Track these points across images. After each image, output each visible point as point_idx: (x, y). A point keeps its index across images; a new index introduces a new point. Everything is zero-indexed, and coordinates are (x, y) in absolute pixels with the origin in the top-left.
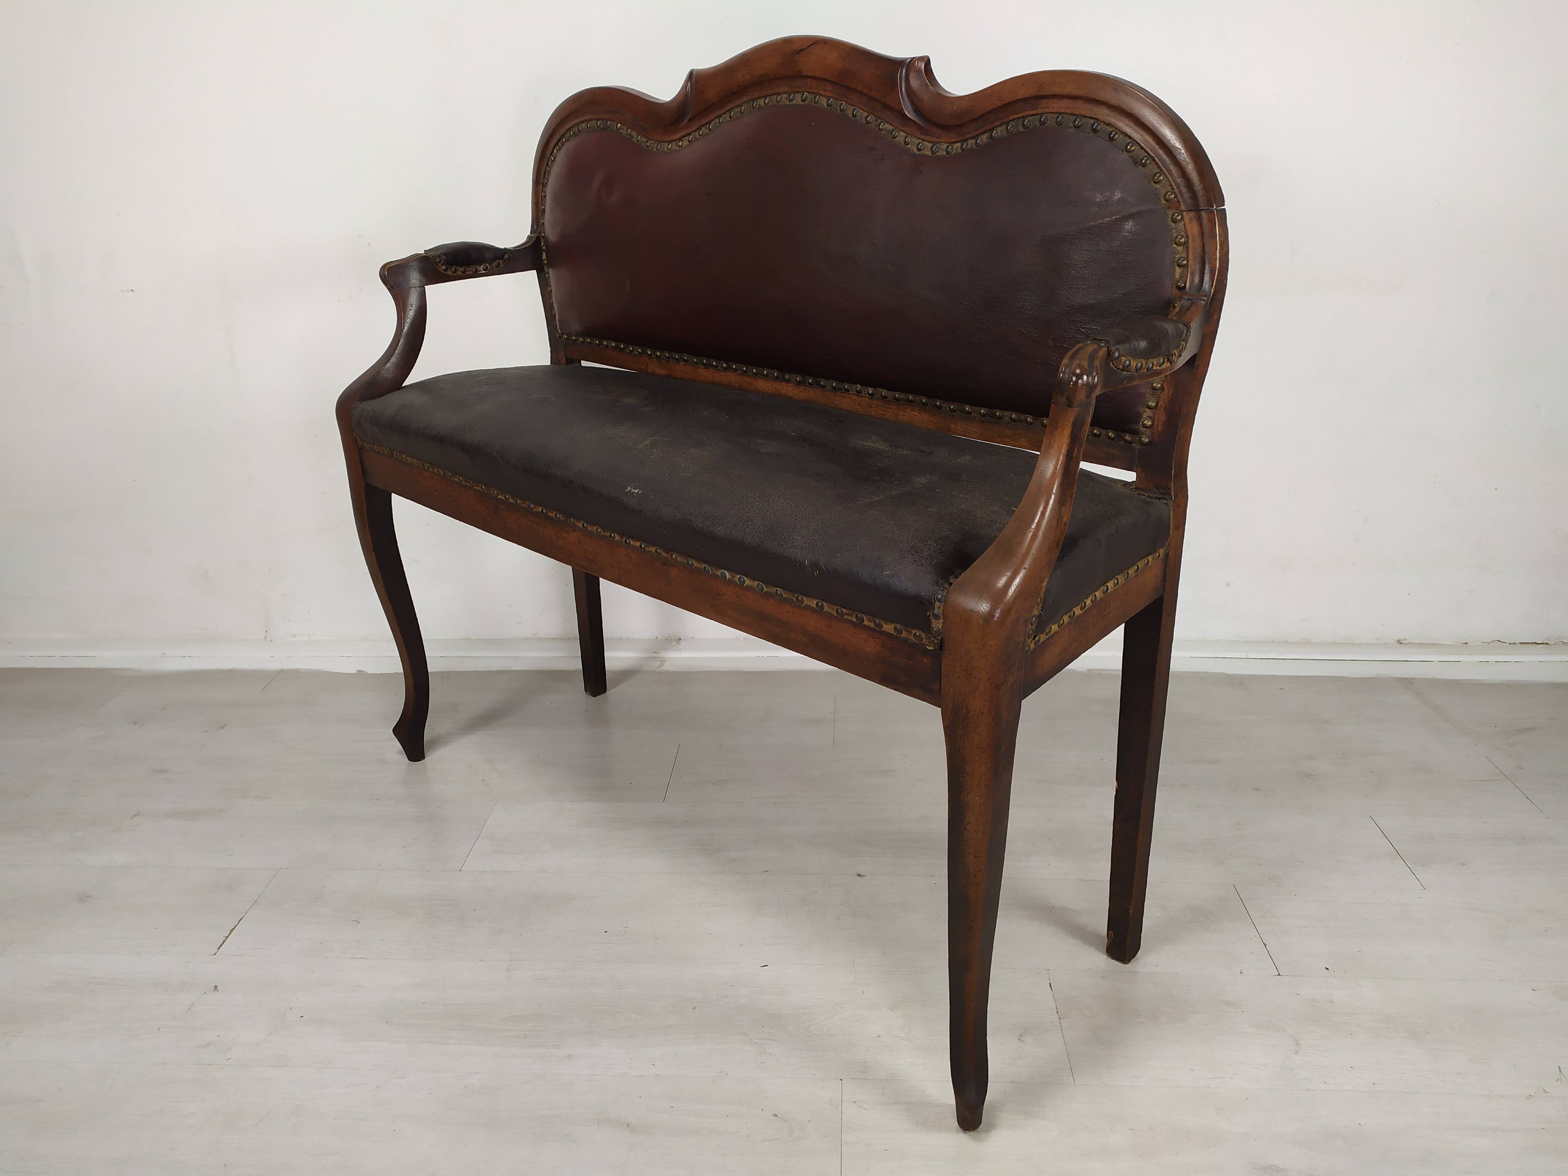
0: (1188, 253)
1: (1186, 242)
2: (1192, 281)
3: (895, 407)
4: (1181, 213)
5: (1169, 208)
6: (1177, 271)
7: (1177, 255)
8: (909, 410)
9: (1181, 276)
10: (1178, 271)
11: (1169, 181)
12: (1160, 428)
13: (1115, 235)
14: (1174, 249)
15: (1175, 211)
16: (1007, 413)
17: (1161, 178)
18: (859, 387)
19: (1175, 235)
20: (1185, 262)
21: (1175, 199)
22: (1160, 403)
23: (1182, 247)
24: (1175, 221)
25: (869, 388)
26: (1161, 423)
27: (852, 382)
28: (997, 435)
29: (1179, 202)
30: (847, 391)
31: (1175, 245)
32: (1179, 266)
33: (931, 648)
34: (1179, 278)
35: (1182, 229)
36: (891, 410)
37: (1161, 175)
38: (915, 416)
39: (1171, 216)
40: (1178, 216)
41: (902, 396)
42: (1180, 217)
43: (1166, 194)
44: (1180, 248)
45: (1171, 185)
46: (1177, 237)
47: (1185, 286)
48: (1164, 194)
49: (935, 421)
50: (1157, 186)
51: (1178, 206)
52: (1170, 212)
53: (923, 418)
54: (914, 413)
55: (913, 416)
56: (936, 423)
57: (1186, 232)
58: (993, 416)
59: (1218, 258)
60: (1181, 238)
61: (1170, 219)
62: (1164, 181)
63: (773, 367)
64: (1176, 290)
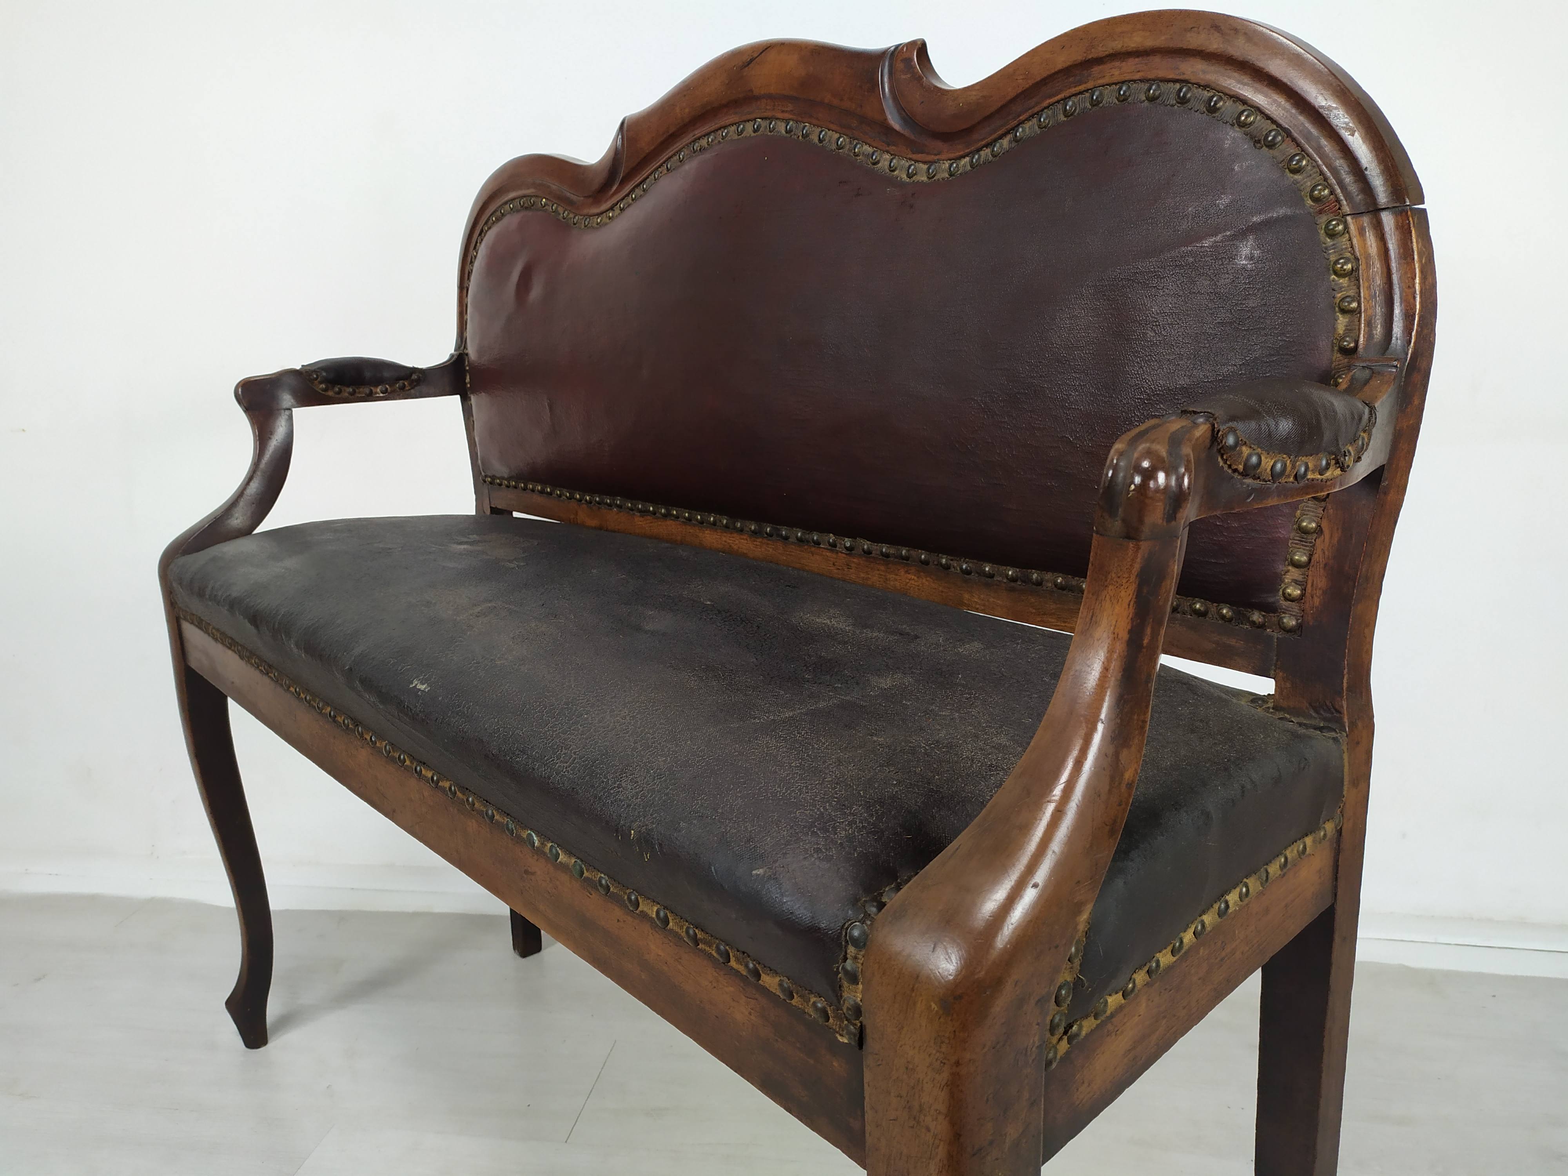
0: (1359, 288)
1: (1355, 271)
2: (1370, 336)
3: (882, 568)
4: (1343, 219)
5: (1321, 212)
6: (1339, 321)
7: (1339, 293)
8: (902, 572)
9: (1348, 330)
10: (1342, 322)
11: (1318, 166)
12: (1317, 601)
13: (1223, 265)
14: (1333, 283)
15: (1331, 216)
16: (1048, 576)
17: (1304, 163)
18: (832, 538)
19: (1333, 258)
20: (1354, 305)
21: (1331, 196)
22: (1316, 557)
23: (1347, 279)
24: (1332, 235)
25: (846, 539)
26: (1319, 593)
27: (824, 529)
28: (1034, 611)
29: (1338, 201)
30: (817, 543)
31: (1333, 276)
32: (1344, 311)
33: (846, 1041)
34: (1343, 334)
35: (1346, 248)
36: (878, 572)
37: (1303, 158)
38: (911, 582)
39: (1323, 227)
40: (1338, 224)
41: (892, 551)
42: (1341, 227)
43: (1313, 189)
44: (1344, 281)
45: (1322, 173)
46: (1336, 262)
47: (1356, 347)
48: (1309, 189)
49: (940, 589)
50: (1297, 177)
51: (1337, 207)
52: (1323, 220)
53: (923, 584)
54: (910, 576)
55: (908, 581)
56: (942, 592)
57: (1353, 254)
58: (1027, 580)
59: (1418, 292)
60: (1345, 263)
61: (1323, 231)
62: (1309, 168)
63: (720, 511)
64: (1339, 355)
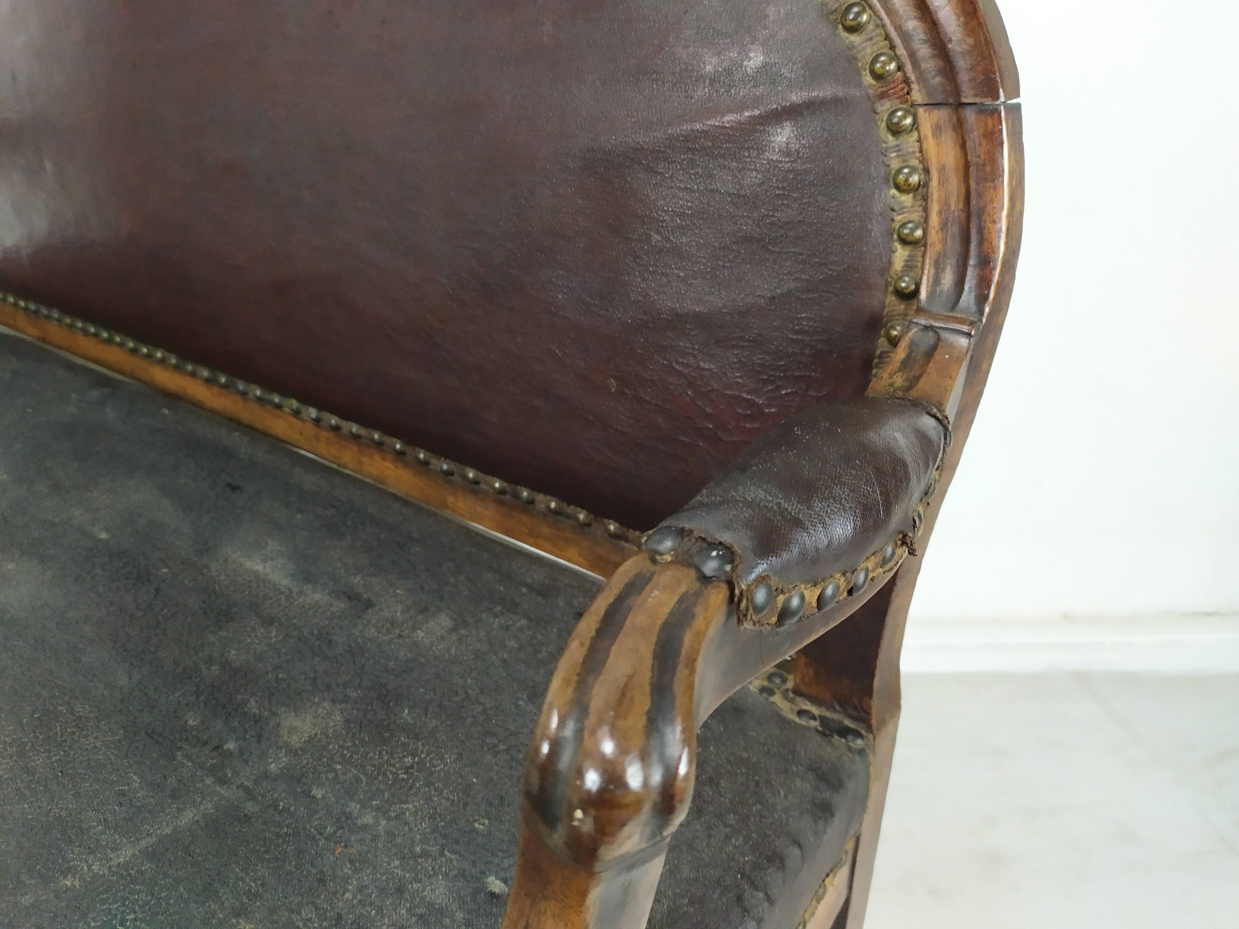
0: (926, 210)
1: (924, 185)
2: (936, 281)
3: (355, 449)
4: (912, 109)
5: (883, 96)
6: (897, 254)
7: (899, 214)
8: (377, 457)
9: (909, 266)
10: (900, 254)
11: (884, 26)
13: (749, 156)
14: (893, 201)
15: (896, 103)
16: (540, 498)
17: (865, 17)
18: (294, 404)
19: (895, 165)
20: (919, 233)
21: (899, 73)
23: (911, 195)
24: (896, 130)
25: (311, 409)
27: (287, 393)
29: (906, 81)
30: (279, 407)
31: (893, 191)
32: (904, 241)
34: (902, 271)
35: (914, 153)
36: (350, 452)
37: (864, 11)
38: (388, 470)
39: (885, 118)
40: (904, 117)
41: (363, 432)
42: (908, 121)
43: (875, 60)
44: (907, 199)
45: (887, 37)
46: (899, 171)
47: (916, 292)
48: (869, 59)
49: (421, 484)
50: (854, 38)
51: (906, 91)
52: (884, 107)
53: (401, 475)
54: (386, 463)
55: (385, 468)
56: (422, 488)
57: (924, 159)
58: (517, 496)
59: (1004, 229)
60: (910, 174)
61: (883, 125)
62: (871, 26)
63: (168, 349)
64: (893, 298)
